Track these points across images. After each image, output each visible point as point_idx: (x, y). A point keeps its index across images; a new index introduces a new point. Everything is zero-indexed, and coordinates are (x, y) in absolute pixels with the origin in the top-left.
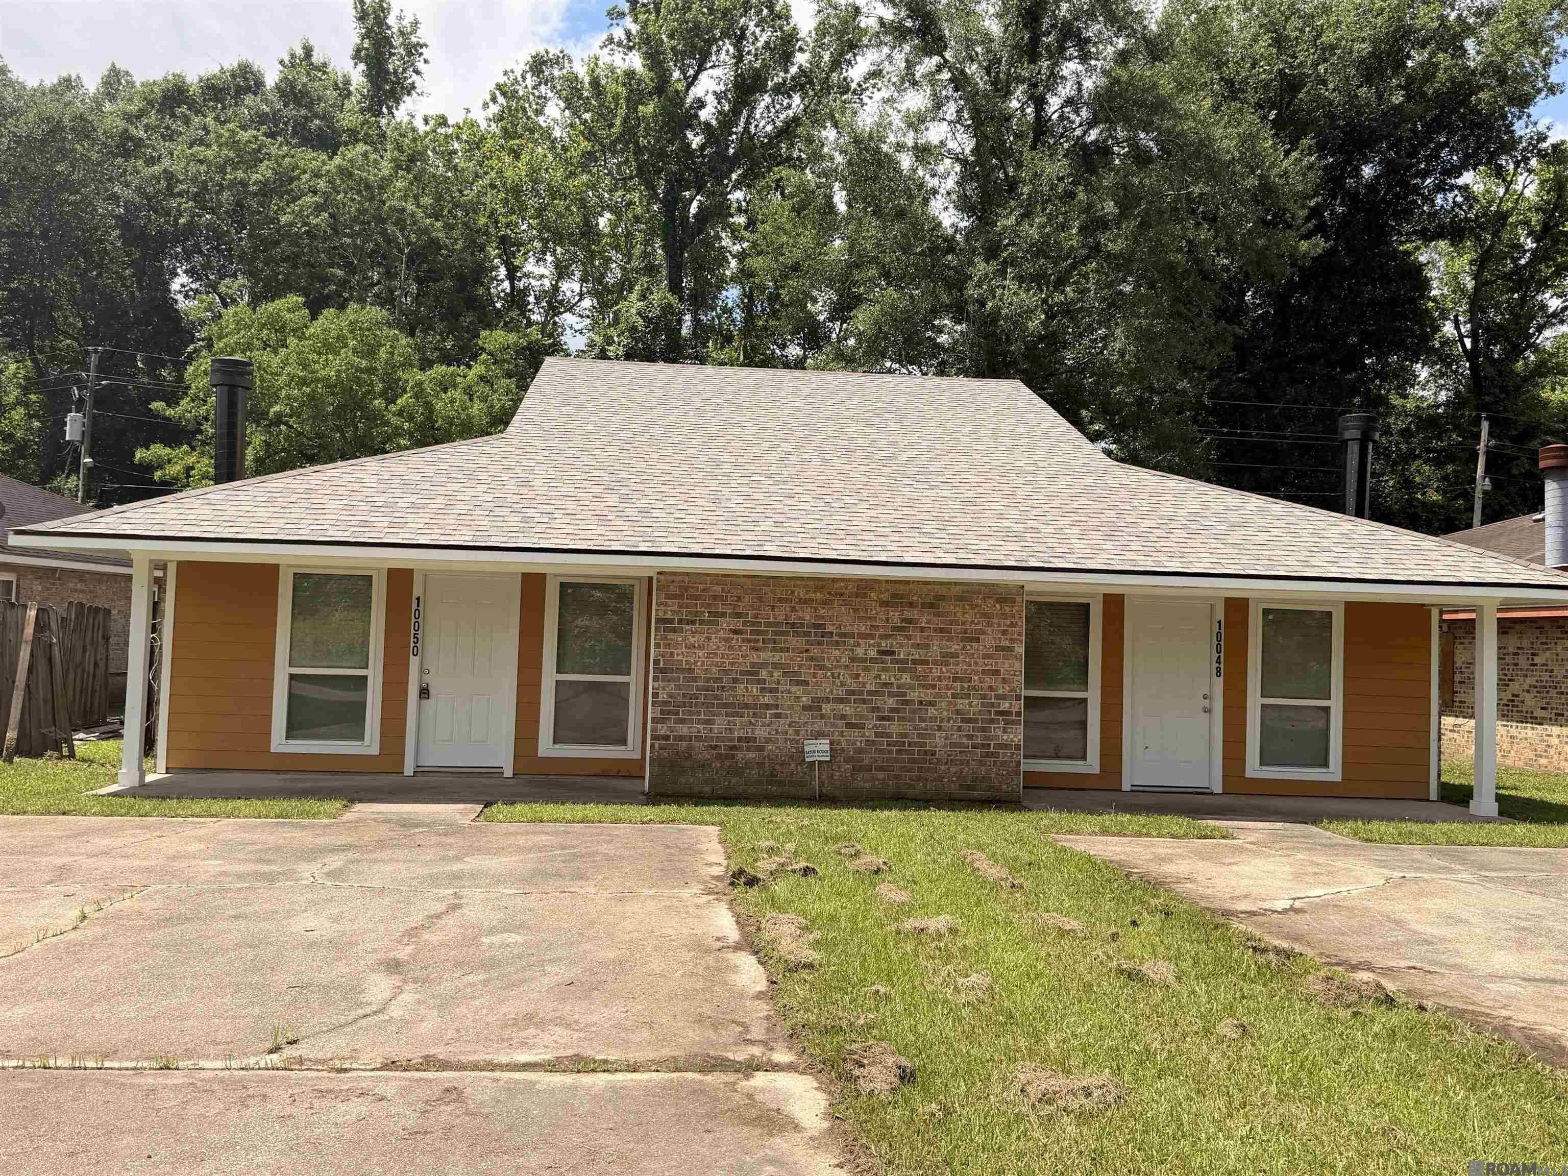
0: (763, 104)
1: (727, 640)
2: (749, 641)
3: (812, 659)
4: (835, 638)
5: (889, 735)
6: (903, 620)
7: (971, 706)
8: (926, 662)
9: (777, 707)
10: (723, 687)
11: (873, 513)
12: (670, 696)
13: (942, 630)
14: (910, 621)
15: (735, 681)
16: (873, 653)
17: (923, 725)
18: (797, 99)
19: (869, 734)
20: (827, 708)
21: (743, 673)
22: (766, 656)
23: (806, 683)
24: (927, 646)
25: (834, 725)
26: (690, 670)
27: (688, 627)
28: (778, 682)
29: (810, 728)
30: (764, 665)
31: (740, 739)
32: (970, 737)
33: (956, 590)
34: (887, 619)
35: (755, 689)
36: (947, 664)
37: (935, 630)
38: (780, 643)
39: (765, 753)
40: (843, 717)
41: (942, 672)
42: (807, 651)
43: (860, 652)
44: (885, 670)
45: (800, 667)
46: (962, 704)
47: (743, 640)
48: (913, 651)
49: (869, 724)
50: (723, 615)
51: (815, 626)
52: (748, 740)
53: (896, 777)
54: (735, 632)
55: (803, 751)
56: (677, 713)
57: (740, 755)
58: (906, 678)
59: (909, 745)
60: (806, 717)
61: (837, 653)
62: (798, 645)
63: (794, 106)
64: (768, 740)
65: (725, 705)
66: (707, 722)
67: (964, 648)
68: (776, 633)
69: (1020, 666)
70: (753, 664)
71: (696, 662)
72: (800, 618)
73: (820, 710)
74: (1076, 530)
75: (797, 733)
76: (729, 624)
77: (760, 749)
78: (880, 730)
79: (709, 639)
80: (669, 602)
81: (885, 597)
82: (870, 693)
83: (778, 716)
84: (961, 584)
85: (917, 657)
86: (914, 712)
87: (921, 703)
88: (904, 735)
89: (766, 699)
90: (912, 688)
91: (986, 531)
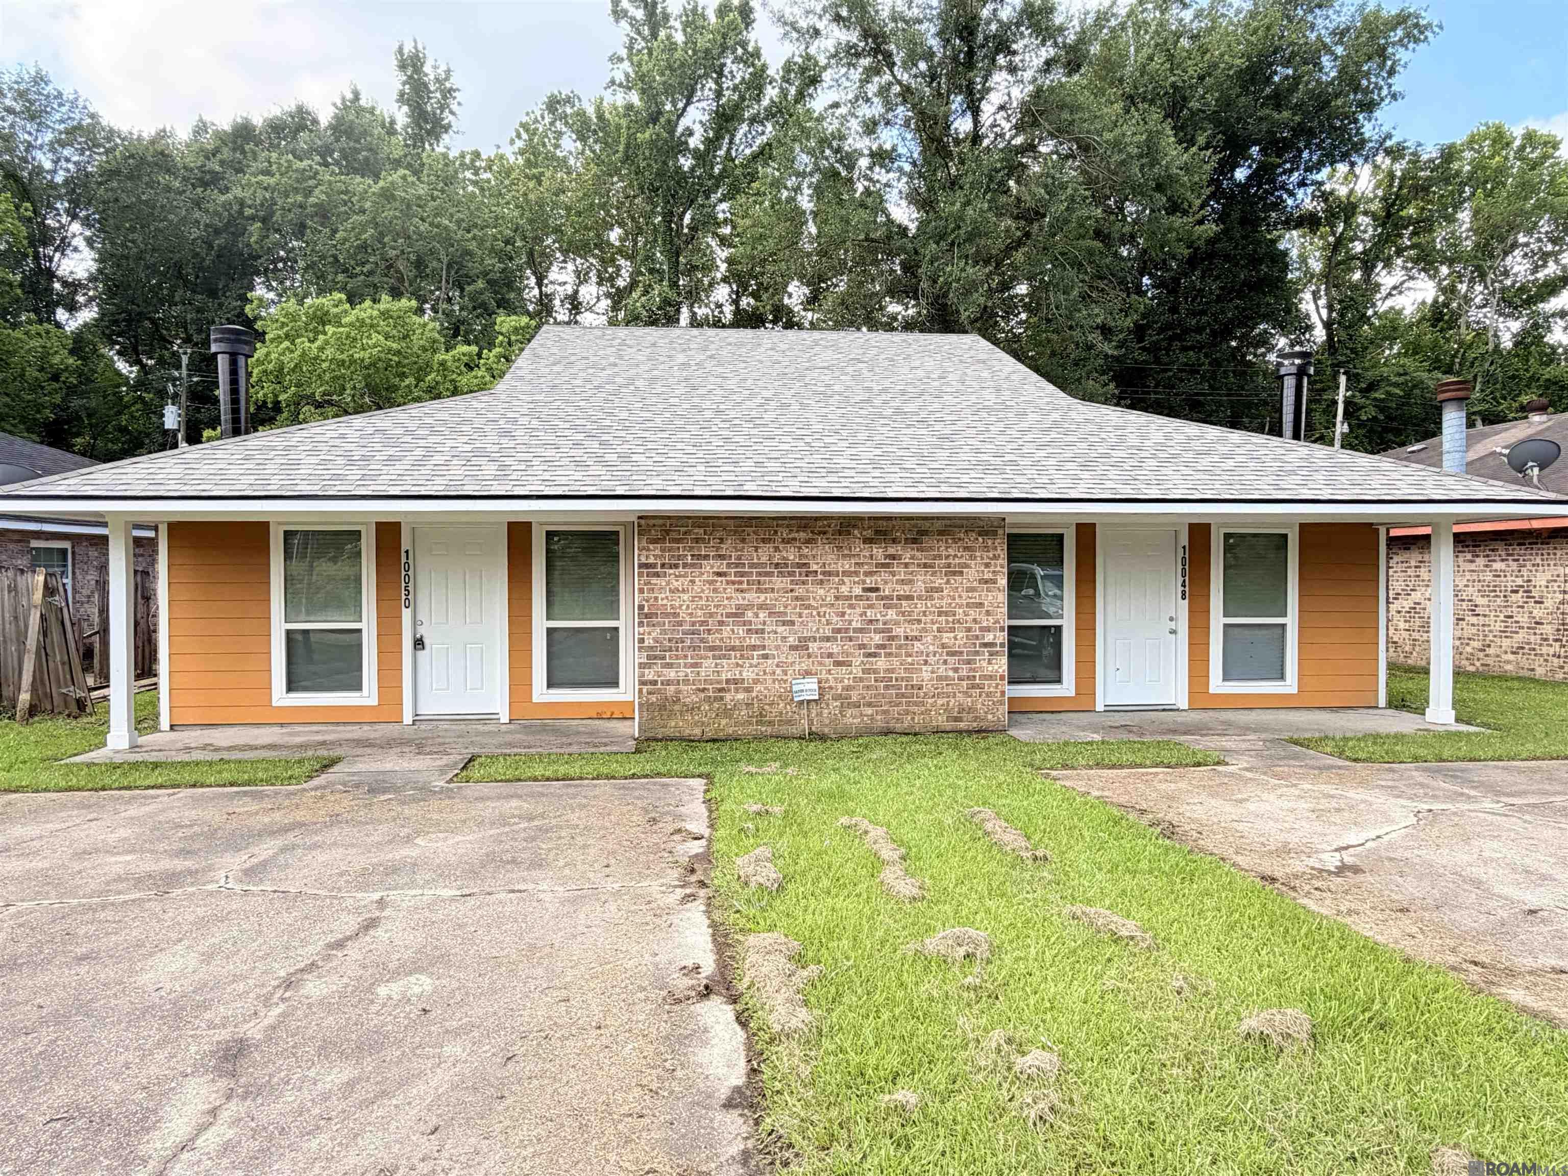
0: (741, 132)
1: (711, 583)
2: (733, 583)
3: (797, 598)
4: (820, 577)
5: (875, 671)
6: (886, 557)
7: (956, 639)
8: (909, 598)
9: (764, 647)
10: (709, 630)
11: (853, 451)
12: (656, 640)
13: (925, 566)
14: (893, 557)
15: (721, 623)
16: (858, 591)
17: (910, 660)
18: (769, 127)
19: (857, 671)
20: (813, 647)
21: (729, 615)
22: (751, 596)
23: (792, 623)
24: (911, 582)
25: (820, 664)
26: (676, 615)
27: (671, 571)
28: (764, 623)
29: (797, 668)
30: (750, 606)
31: (728, 681)
32: (956, 670)
33: (938, 525)
34: (871, 556)
35: (741, 631)
36: (932, 598)
37: (919, 565)
38: (765, 583)
39: (754, 694)
40: (830, 655)
41: (927, 607)
42: (792, 591)
43: (844, 589)
44: (871, 607)
45: (786, 607)
46: (947, 637)
47: (728, 583)
48: (898, 587)
49: (857, 661)
50: (706, 557)
51: (799, 565)
52: (736, 682)
53: (885, 712)
54: (719, 574)
55: (791, 691)
56: (664, 658)
57: (728, 697)
58: (892, 614)
59: (897, 680)
60: (794, 656)
61: (821, 592)
62: (782, 585)
63: (767, 131)
64: (756, 681)
65: (712, 648)
66: (695, 665)
67: (948, 582)
68: (759, 574)
69: (1003, 597)
70: (738, 607)
71: (681, 606)
72: (784, 559)
73: (807, 649)
74: (1052, 461)
75: (785, 673)
76: (712, 567)
77: (748, 690)
78: (867, 666)
79: (693, 582)
80: (651, 547)
81: (868, 533)
82: (856, 630)
83: (766, 657)
84: (943, 518)
85: (902, 593)
86: (900, 647)
87: (907, 638)
88: (892, 671)
89: (754, 640)
90: (897, 623)
91: (966, 465)
